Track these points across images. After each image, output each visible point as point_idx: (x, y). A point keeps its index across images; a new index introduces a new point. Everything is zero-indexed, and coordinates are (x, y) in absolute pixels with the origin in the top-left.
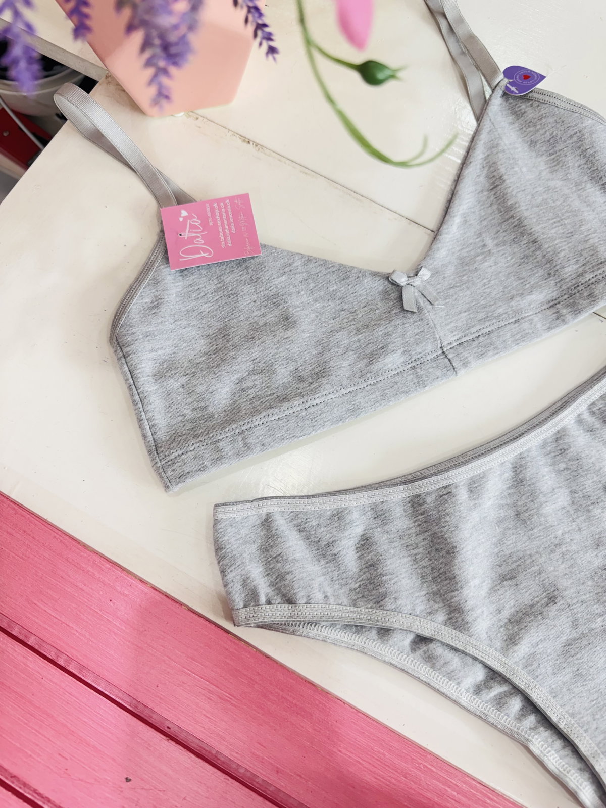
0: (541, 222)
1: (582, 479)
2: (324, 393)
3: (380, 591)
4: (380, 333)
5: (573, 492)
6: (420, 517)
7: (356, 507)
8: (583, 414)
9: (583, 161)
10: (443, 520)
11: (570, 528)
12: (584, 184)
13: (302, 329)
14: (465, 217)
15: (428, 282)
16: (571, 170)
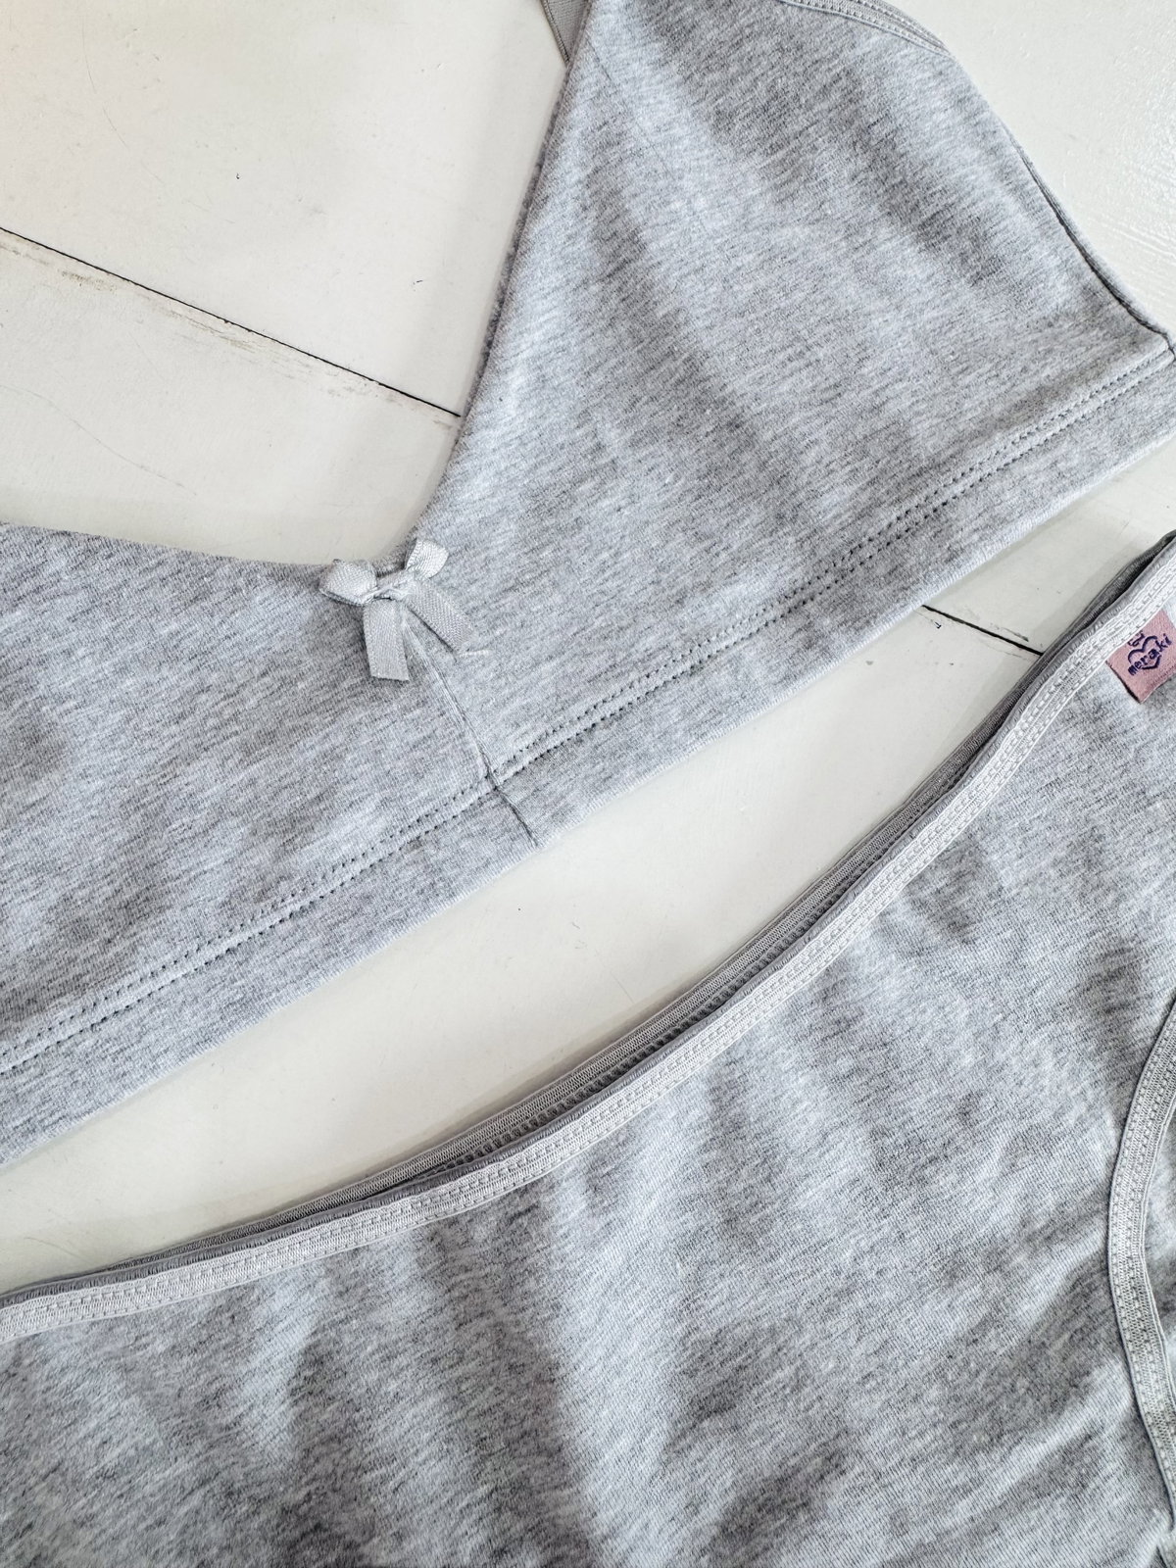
0: (751, 363)
1: (900, 1096)
2: (147, 970)
3: (359, 1517)
4: (311, 754)
5: (877, 1134)
6: (462, 1277)
7: (284, 1274)
8: (894, 910)
9: (862, 164)
10: (519, 1290)
11: (875, 1238)
12: (869, 230)
13: (79, 767)
14: (540, 368)
15: (438, 581)
16: (830, 190)
